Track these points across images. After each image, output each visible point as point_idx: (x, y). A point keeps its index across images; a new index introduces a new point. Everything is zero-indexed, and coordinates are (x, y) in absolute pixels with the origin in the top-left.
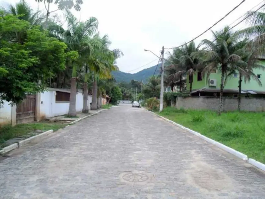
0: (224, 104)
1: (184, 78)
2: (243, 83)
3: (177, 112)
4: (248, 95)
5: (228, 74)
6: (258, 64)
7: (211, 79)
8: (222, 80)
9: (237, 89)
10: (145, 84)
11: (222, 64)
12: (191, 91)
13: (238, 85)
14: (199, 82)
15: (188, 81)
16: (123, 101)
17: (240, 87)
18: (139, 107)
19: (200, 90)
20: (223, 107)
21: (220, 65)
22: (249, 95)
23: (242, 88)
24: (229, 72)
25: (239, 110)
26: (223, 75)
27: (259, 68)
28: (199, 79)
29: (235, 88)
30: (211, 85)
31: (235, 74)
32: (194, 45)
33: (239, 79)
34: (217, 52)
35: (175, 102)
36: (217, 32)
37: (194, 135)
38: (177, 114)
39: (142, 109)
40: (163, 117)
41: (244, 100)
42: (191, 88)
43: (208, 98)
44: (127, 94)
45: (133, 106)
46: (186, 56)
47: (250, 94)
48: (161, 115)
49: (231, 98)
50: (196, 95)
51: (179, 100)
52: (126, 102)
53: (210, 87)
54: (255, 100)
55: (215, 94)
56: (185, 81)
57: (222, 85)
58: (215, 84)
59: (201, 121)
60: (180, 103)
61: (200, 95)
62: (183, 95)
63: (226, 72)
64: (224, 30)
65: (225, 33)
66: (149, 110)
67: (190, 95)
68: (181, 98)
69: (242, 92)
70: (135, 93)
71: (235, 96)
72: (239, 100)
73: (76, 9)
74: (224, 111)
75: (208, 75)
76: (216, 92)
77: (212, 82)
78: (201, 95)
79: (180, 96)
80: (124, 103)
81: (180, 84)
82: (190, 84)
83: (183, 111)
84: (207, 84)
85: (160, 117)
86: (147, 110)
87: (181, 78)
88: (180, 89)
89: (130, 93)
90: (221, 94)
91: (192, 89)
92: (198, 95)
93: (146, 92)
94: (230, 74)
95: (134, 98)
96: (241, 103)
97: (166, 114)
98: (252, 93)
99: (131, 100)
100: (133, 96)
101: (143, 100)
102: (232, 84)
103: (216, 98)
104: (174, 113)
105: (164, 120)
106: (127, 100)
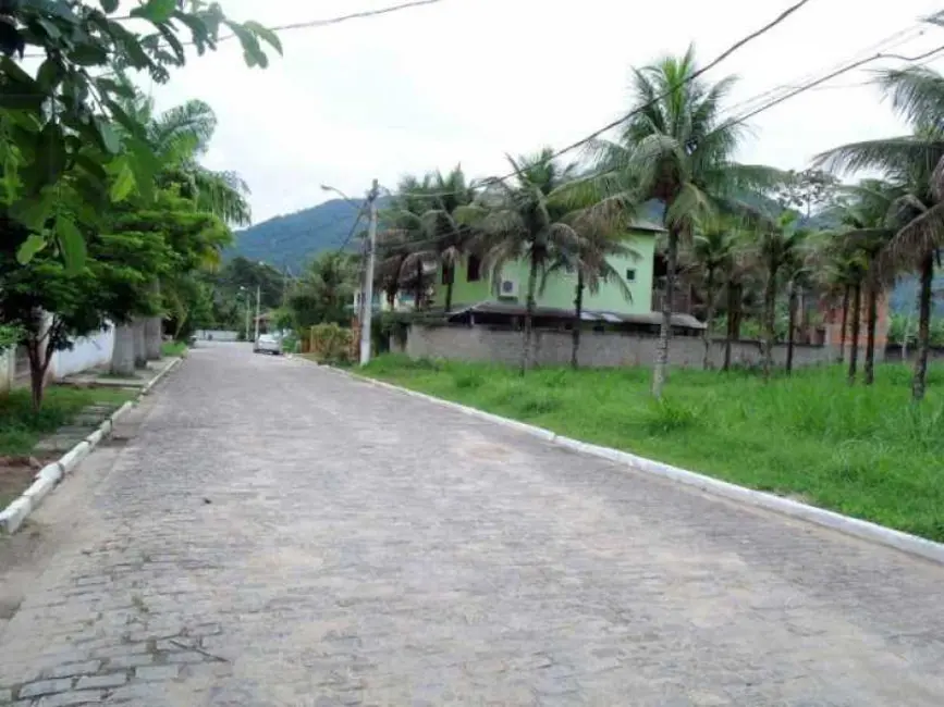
0: (538, 348)
1: (426, 268)
2: (586, 291)
3: (410, 366)
4: (600, 326)
5: (547, 268)
6: (624, 243)
7: (504, 279)
8: (532, 285)
9: (572, 307)
10: (299, 278)
11: (531, 244)
12: (448, 308)
13: (575, 297)
14: (471, 284)
15: (439, 278)
16: (207, 333)
17: (578, 302)
18: (276, 353)
19: (474, 307)
20: (532, 356)
21: (527, 245)
22: (602, 324)
23: (584, 305)
24: (554, 261)
25: (574, 364)
26: (533, 274)
27: (627, 256)
28: (473, 274)
29: (566, 304)
30: (503, 294)
31: (569, 268)
32: (462, 180)
33: (576, 283)
34: (522, 212)
35: (403, 340)
36: (522, 159)
37: (458, 412)
38: (414, 372)
39: (290, 360)
40: (374, 381)
41: (589, 340)
42: (448, 300)
43: (493, 329)
44: (220, 307)
45: (257, 351)
46: (440, 211)
47: (605, 321)
48: (366, 375)
49: (556, 332)
50: (462, 320)
51: (415, 335)
52: (217, 334)
53: (502, 299)
54: (617, 339)
55: (515, 320)
56: (431, 276)
57: (530, 298)
58: (514, 293)
59: (477, 385)
60: (417, 343)
61: (473, 323)
62: (426, 320)
63: (543, 264)
64: (540, 156)
65: (543, 162)
66: (320, 363)
67: (445, 319)
68: (422, 329)
69: (584, 316)
70: (253, 304)
71: (568, 327)
72: (576, 336)
73: (154, 77)
74: (536, 366)
75: (497, 269)
76: (515, 315)
77: (508, 286)
78: (476, 322)
79: (420, 322)
80: (210, 338)
81: (417, 286)
82: (445, 287)
83: (425, 364)
84: (495, 293)
85: (365, 381)
86: (315, 363)
87: (420, 268)
88: (417, 303)
89: (232, 303)
90: (528, 321)
91: (453, 302)
92: (469, 322)
93: (301, 304)
94: (555, 267)
95: (248, 321)
96: (580, 346)
97: (383, 372)
98: (611, 318)
99: (235, 330)
100: (245, 314)
101: (290, 331)
102: (559, 294)
103: (516, 330)
104: (403, 370)
105: (379, 386)
106: (222, 328)
